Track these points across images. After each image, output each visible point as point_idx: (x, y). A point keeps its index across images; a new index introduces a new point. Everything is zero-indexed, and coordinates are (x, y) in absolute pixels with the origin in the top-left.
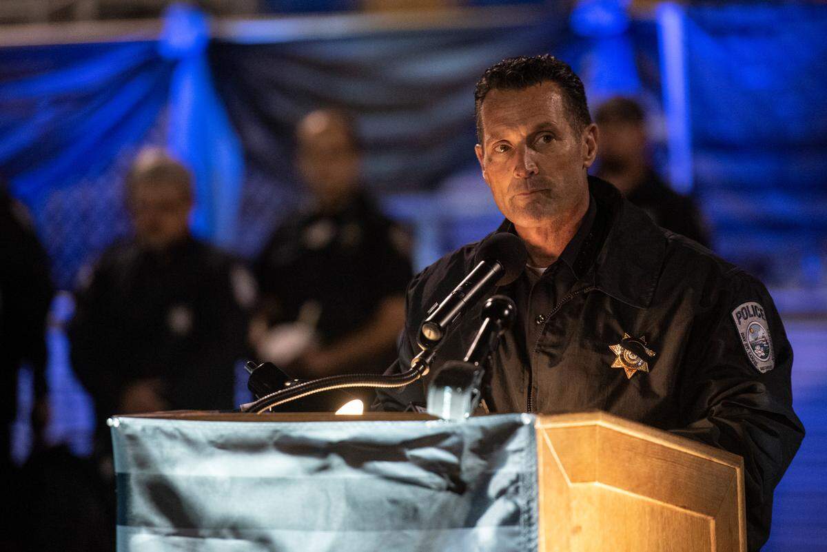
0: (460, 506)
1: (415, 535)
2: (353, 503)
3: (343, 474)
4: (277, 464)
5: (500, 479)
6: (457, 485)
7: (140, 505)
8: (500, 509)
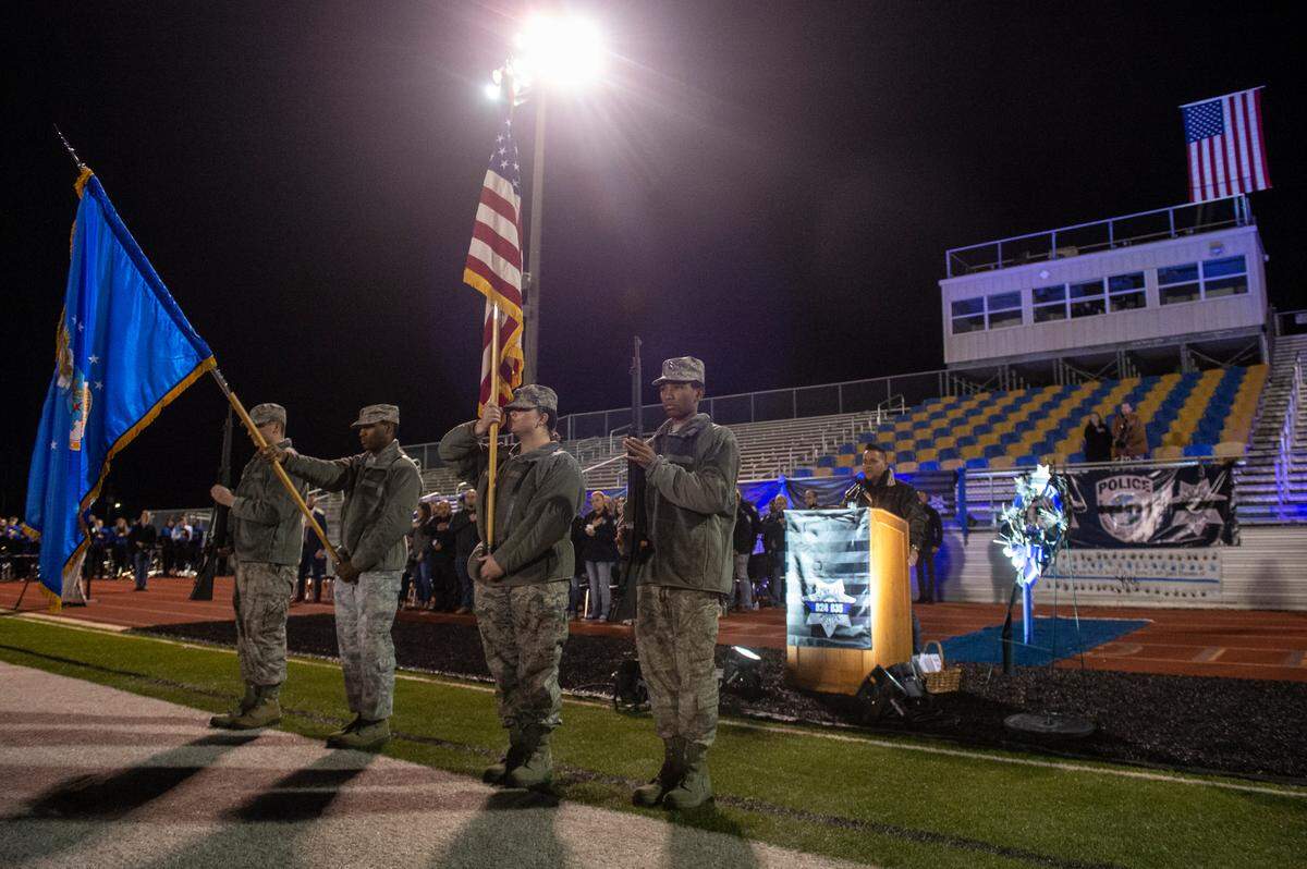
0: (855, 526)
1: (845, 532)
2: (833, 526)
3: (830, 520)
4: (817, 518)
5: (862, 520)
6: (854, 522)
7: (789, 527)
8: (862, 526)
